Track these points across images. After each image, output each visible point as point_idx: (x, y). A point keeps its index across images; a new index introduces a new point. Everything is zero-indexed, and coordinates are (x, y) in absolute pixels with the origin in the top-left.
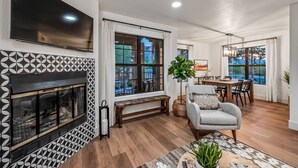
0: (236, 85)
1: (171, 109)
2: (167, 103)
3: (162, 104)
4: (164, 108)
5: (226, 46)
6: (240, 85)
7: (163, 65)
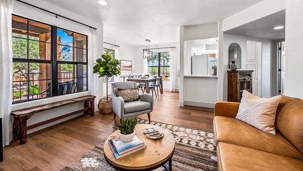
0: (152, 81)
1: (96, 109)
2: (92, 103)
3: (86, 105)
4: (87, 109)
5: (146, 50)
6: (154, 81)
7: (86, 63)
